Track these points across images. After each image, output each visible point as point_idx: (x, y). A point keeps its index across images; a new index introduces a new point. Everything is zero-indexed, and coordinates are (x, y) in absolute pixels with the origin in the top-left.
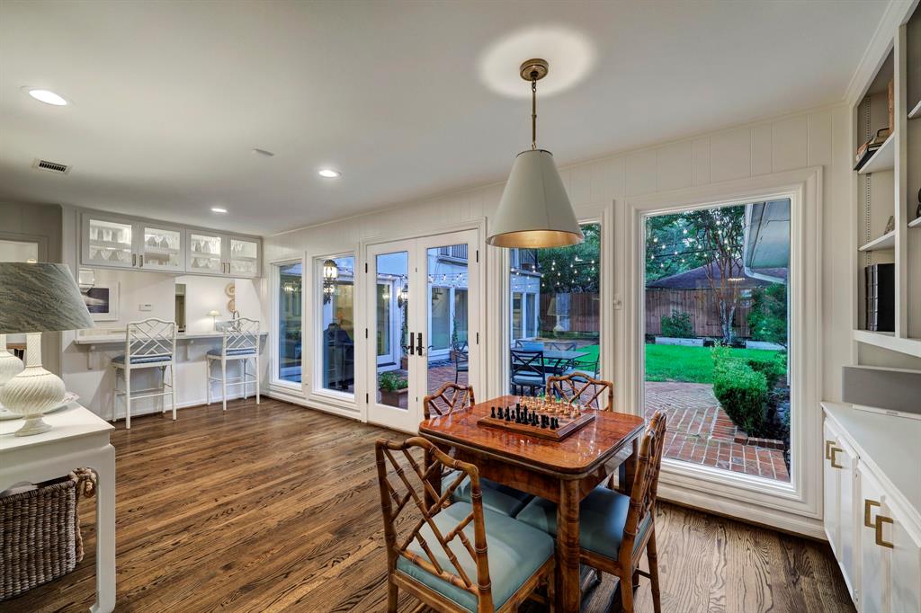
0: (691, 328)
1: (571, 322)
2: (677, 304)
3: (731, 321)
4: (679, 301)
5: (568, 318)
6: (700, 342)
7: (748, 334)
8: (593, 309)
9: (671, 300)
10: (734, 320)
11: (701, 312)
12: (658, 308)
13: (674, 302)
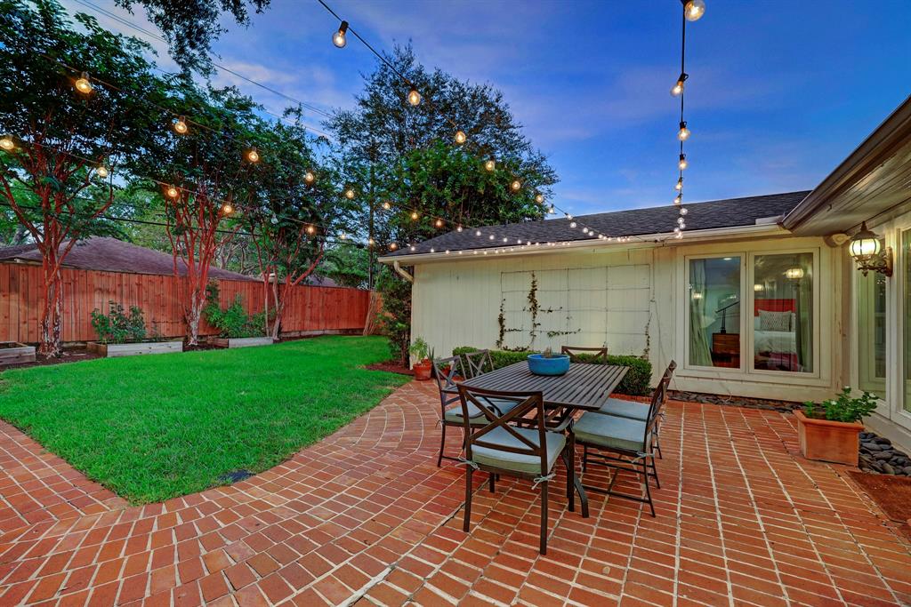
6: (178, 346)
11: (145, 306)
12: (72, 298)
13: (100, 289)
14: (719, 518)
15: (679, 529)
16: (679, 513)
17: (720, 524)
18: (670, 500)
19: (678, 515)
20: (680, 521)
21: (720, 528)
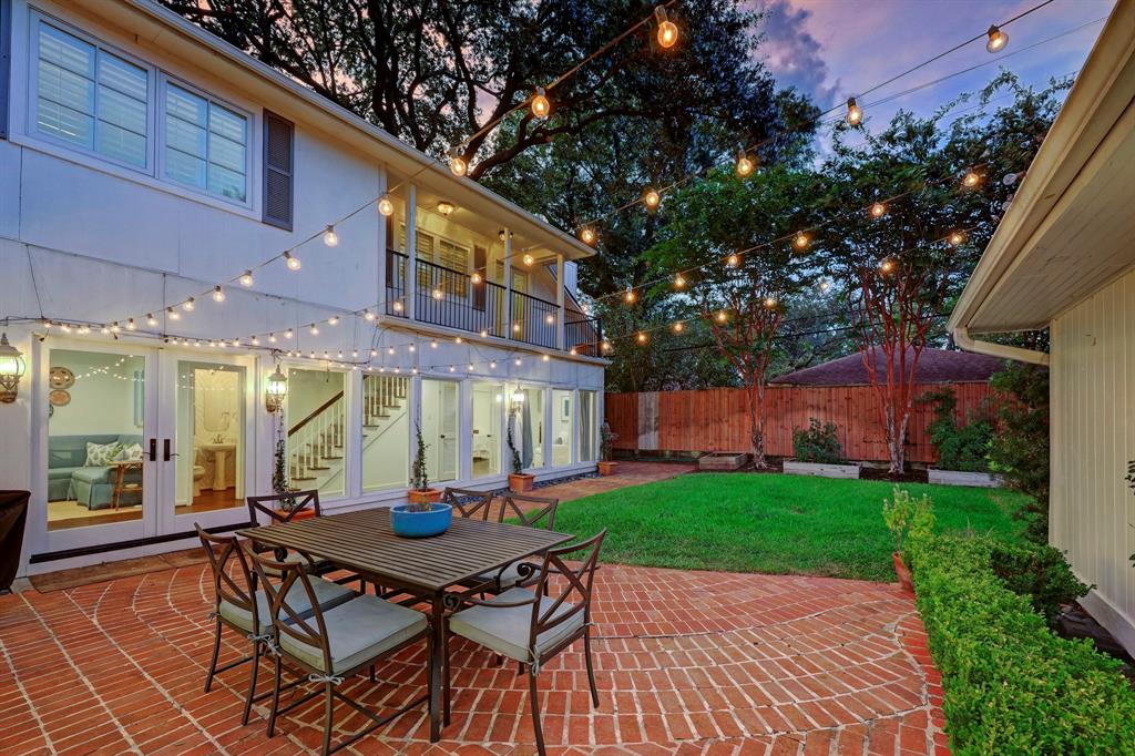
0: (839, 447)
1: (660, 436)
2: (819, 409)
3: (902, 437)
4: (822, 405)
5: (656, 429)
6: (853, 471)
7: (927, 459)
8: (692, 416)
9: (810, 402)
10: (907, 434)
11: (855, 422)
12: (789, 416)
13: (812, 406)
14: (131, 742)
15: (170, 699)
16: (186, 713)
17: (125, 734)
18: (212, 720)
19: (183, 710)
20: (175, 706)
21: (122, 730)
